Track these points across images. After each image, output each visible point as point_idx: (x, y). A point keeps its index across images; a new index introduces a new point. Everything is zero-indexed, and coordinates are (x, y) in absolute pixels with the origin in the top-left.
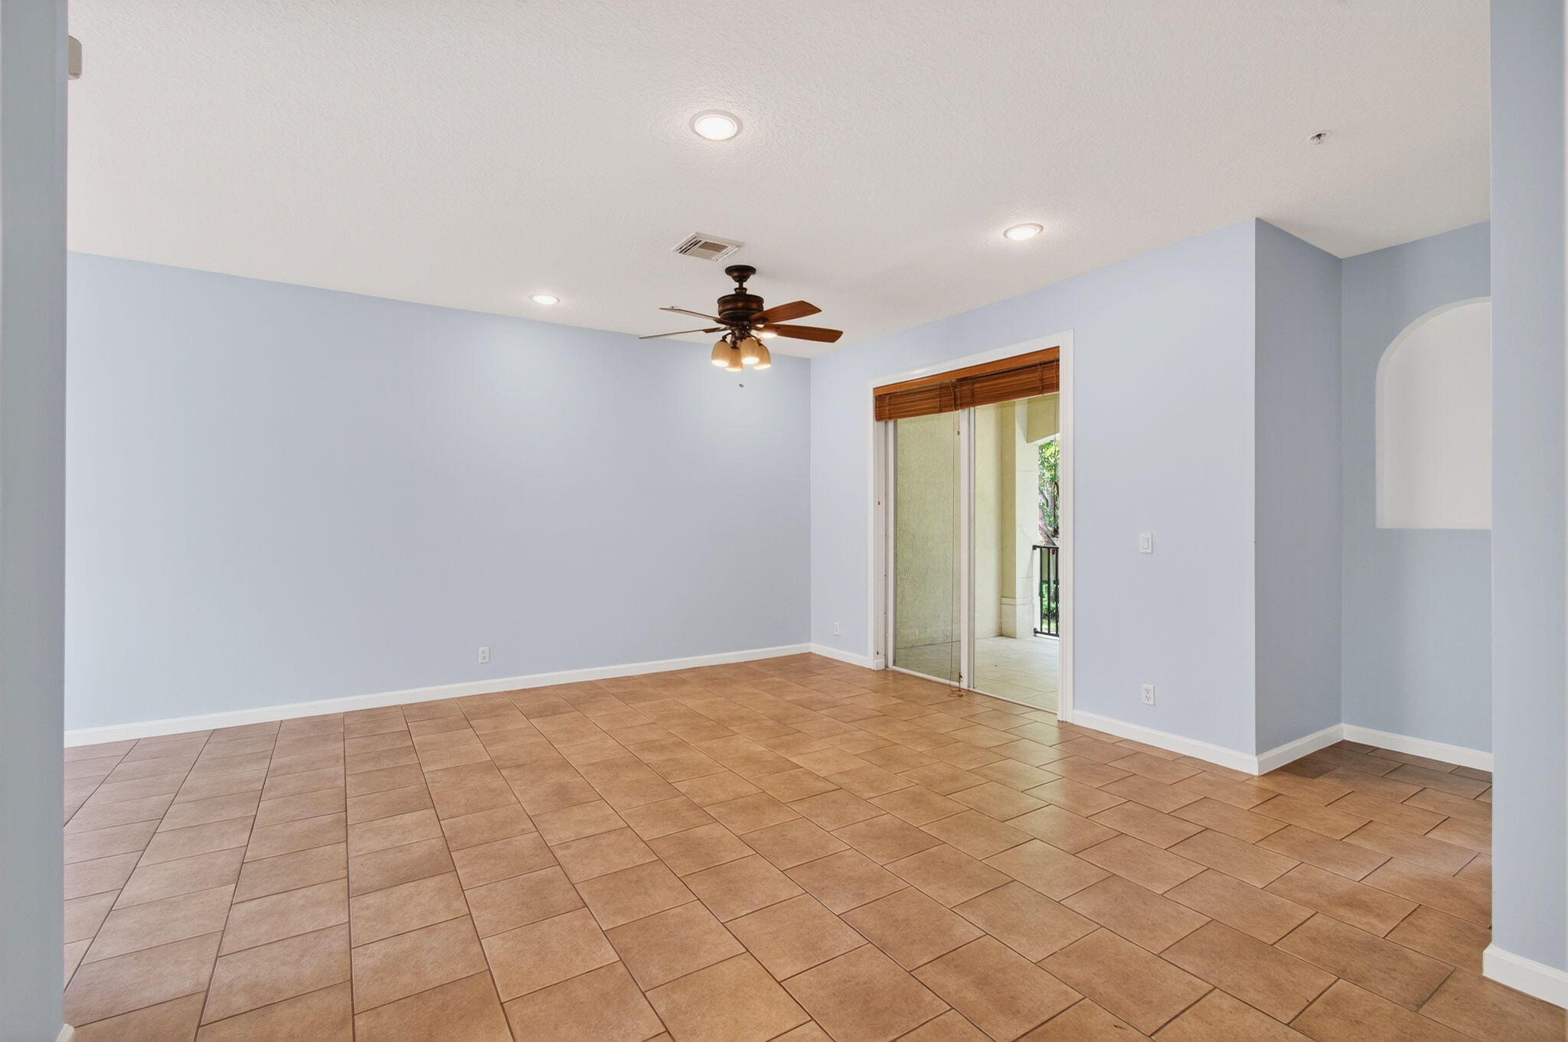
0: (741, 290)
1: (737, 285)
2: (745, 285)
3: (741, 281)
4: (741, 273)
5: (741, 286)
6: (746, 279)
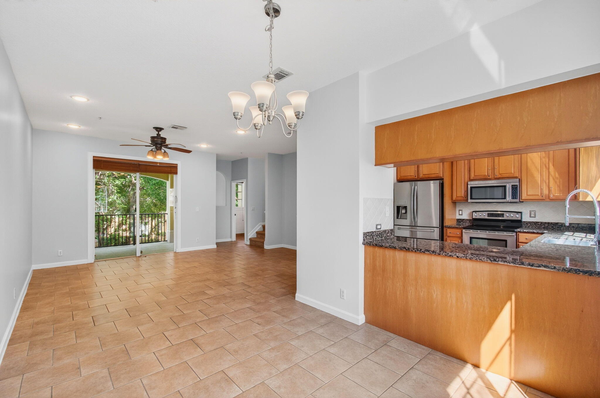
0: (158, 135)
1: (157, 133)
3: (159, 132)
4: (159, 130)
5: (158, 133)
6: (160, 131)
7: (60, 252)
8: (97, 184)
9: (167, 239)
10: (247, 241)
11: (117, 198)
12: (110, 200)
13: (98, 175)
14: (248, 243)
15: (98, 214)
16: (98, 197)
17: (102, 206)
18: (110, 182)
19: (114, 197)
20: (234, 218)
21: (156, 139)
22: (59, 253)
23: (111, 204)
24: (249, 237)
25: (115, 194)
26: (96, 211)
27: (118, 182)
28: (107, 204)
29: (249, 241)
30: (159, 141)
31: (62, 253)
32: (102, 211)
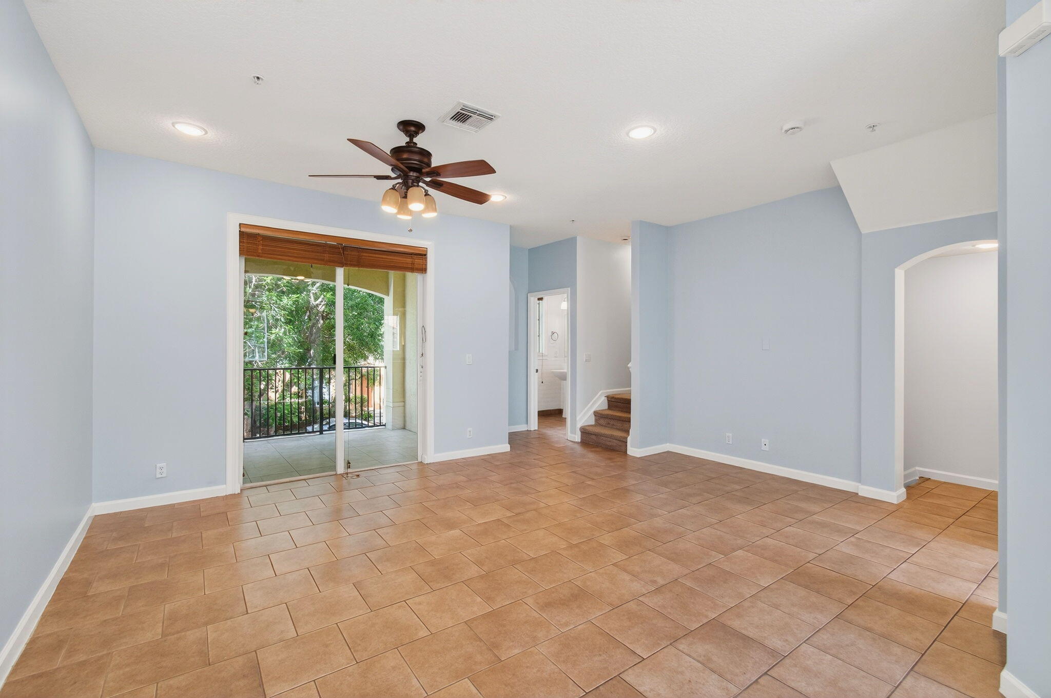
0: (410, 144)
1: (408, 139)
2: (415, 140)
3: (412, 135)
4: (413, 129)
5: (411, 139)
6: (417, 133)
7: (161, 468)
8: (248, 305)
9: (384, 421)
10: (573, 432)
11: (285, 333)
12: (273, 337)
13: (250, 287)
14: (578, 438)
15: (250, 366)
16: (250, 330)
17: (257, 350)
18: (272, 302)
19: (279, 331)
20: (534, 379)
21: (405, 156)
22: (158, 471)
23: (274, 345)
24: (579, 425)
25: (281, 326)
26: (247, 359)
27: (286, 301)
28: (266, 346)
29: (579, 433)
30: (415, 159)
31: (164, 470)
32: (257, 358)
